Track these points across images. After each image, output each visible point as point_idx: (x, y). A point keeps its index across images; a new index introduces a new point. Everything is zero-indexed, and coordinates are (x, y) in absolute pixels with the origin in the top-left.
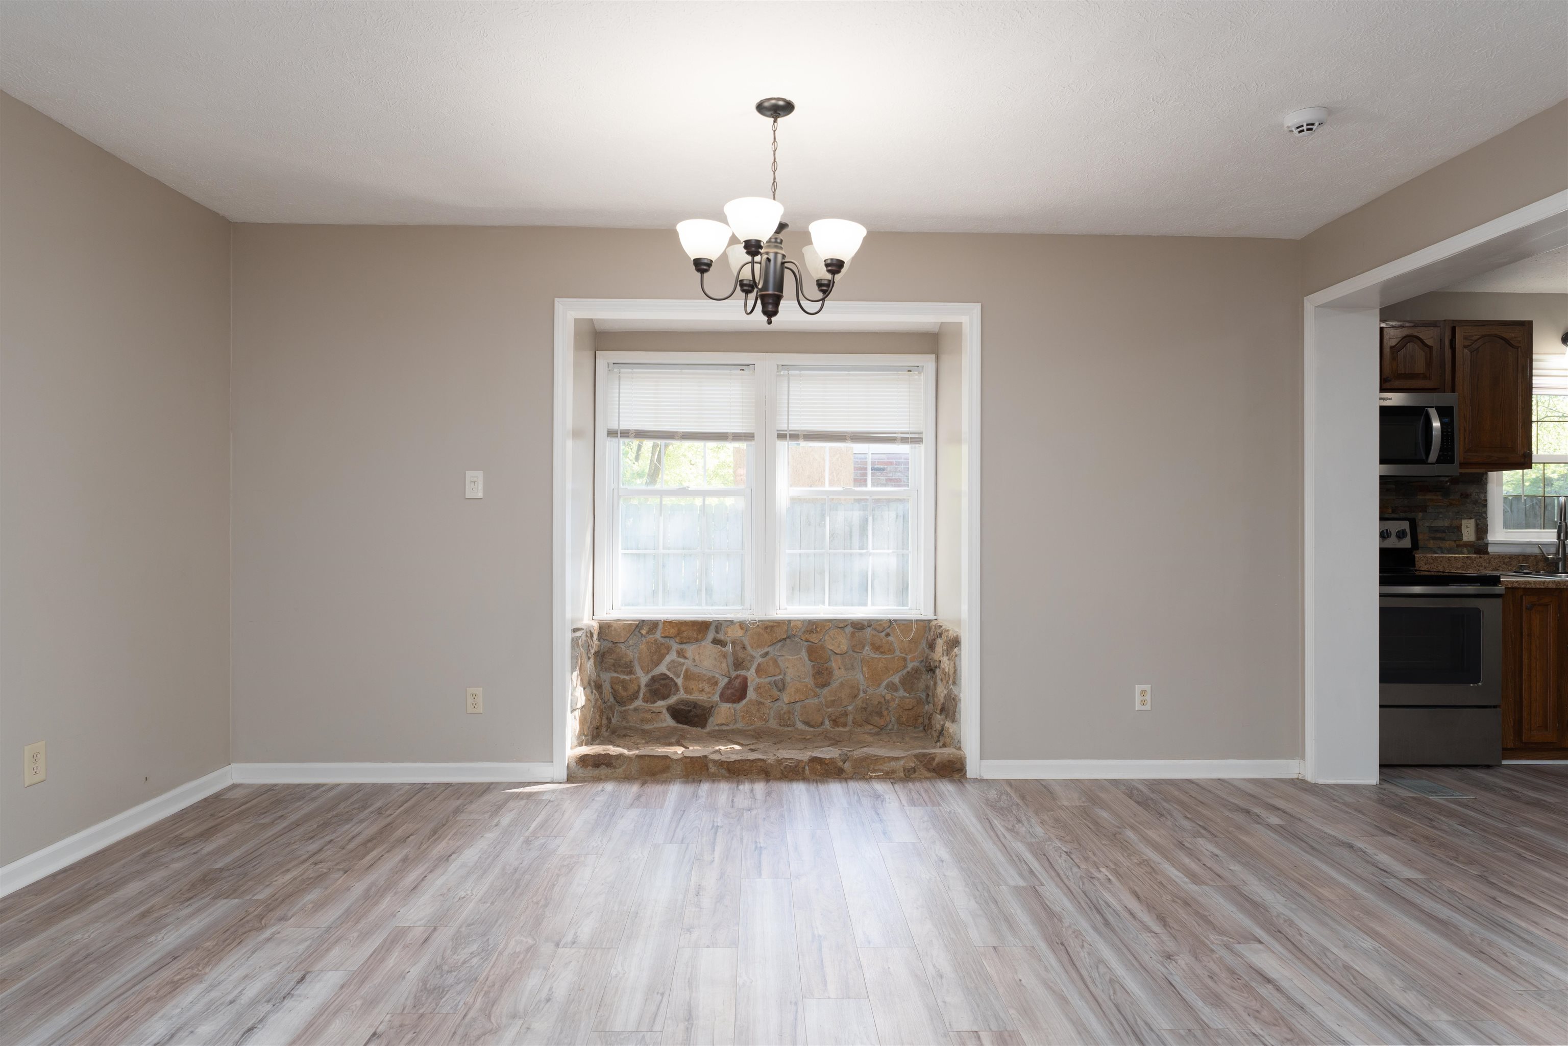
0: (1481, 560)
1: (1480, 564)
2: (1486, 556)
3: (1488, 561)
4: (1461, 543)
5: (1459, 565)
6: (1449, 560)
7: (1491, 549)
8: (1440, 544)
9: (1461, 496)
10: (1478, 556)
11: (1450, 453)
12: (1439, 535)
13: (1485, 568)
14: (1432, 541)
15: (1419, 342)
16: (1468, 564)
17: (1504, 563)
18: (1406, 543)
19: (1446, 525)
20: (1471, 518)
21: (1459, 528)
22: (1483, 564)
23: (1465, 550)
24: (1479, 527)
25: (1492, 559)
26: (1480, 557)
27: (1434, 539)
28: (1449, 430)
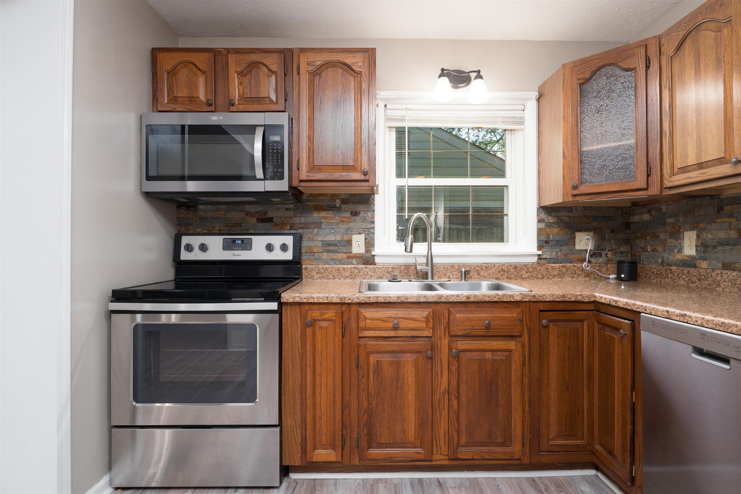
0: (367, 269)
1: (366, 273)
2: (372, 266)
3: (373, 270)
4: (351, 255)
5: (348, 274)
6: (338, 270)
7: (377, 260)
8: (333, 256)
9: (351, 214)
10: (364, 266)
11: (280, 170)
12: (331, 248)
13: (371, 277)
14: (325, 254)
15: (265, 67)
16: (355, 273)
17: (388, 272)
18: (288, 256)
19: (338, 239)
20: (360, 233)
21: (349, 242)
22: (369, 273)
23: (354, 261)
24: (367, 241)
25: (377, 269)
26: (366, 267)
27: (328, 251)
28: (279, 148)
